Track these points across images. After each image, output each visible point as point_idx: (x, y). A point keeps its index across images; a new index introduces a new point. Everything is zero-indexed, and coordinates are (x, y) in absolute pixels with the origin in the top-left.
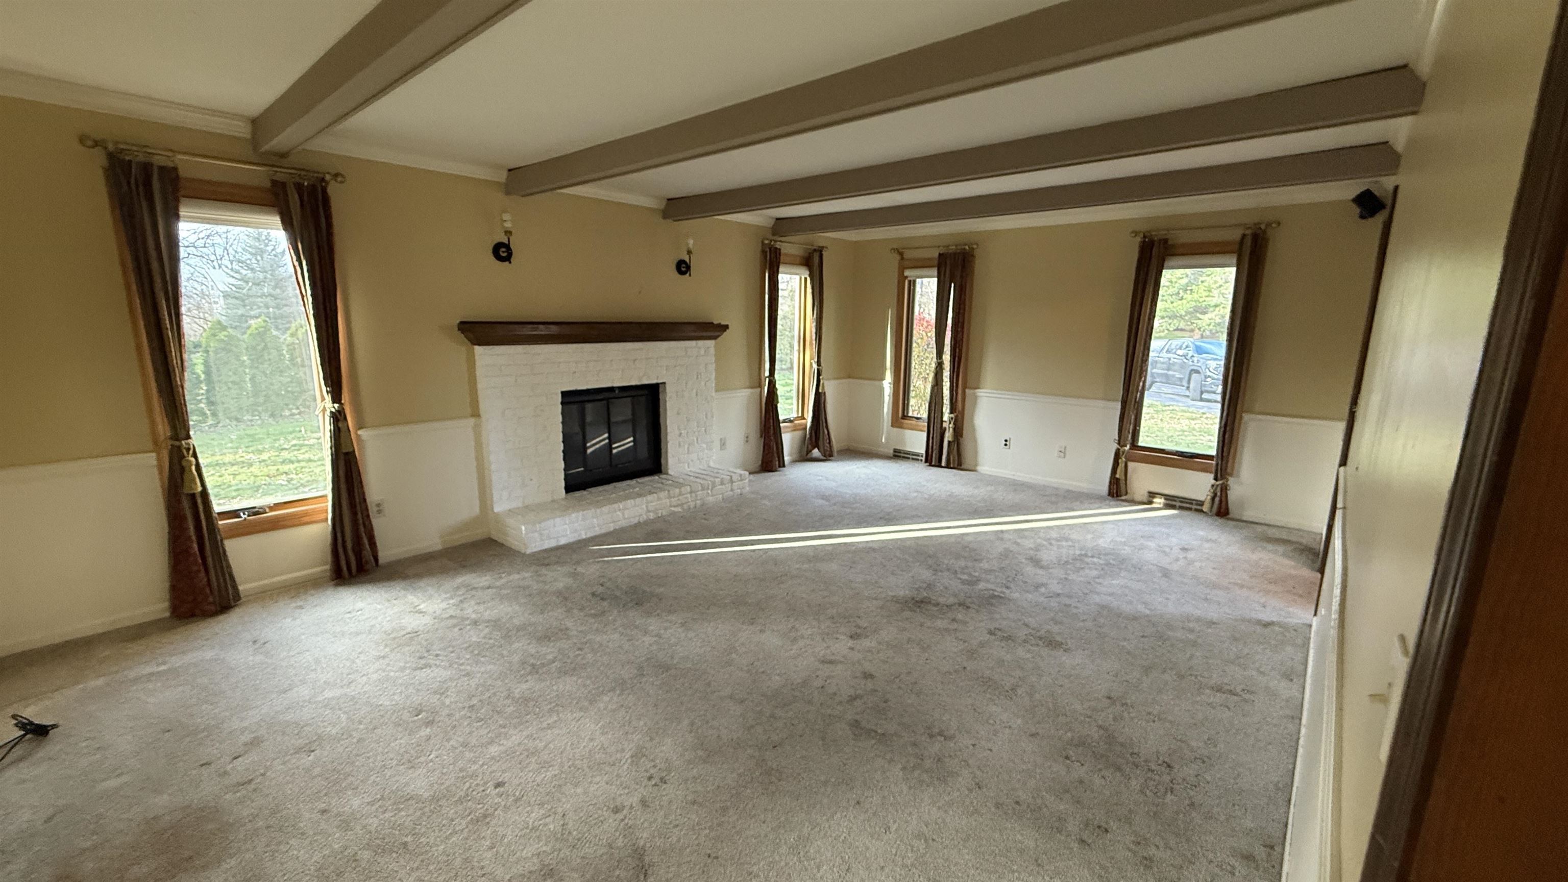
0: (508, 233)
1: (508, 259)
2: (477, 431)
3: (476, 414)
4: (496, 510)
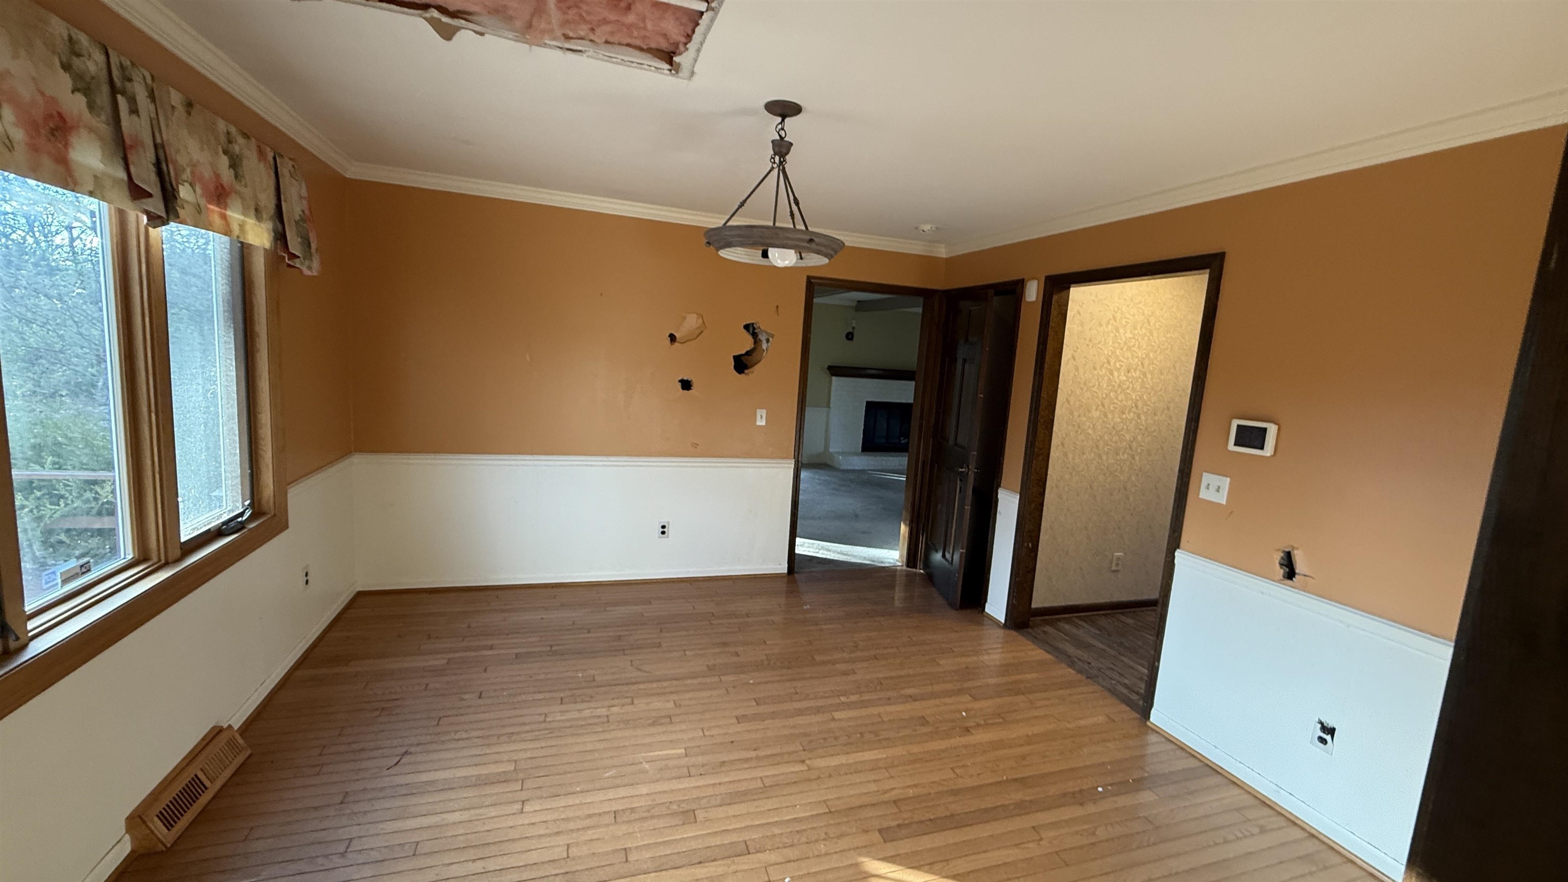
0: (853, 328)
1: (851, 339)
2: (828, 413)
3: (828, 406)
4: (831, 450)
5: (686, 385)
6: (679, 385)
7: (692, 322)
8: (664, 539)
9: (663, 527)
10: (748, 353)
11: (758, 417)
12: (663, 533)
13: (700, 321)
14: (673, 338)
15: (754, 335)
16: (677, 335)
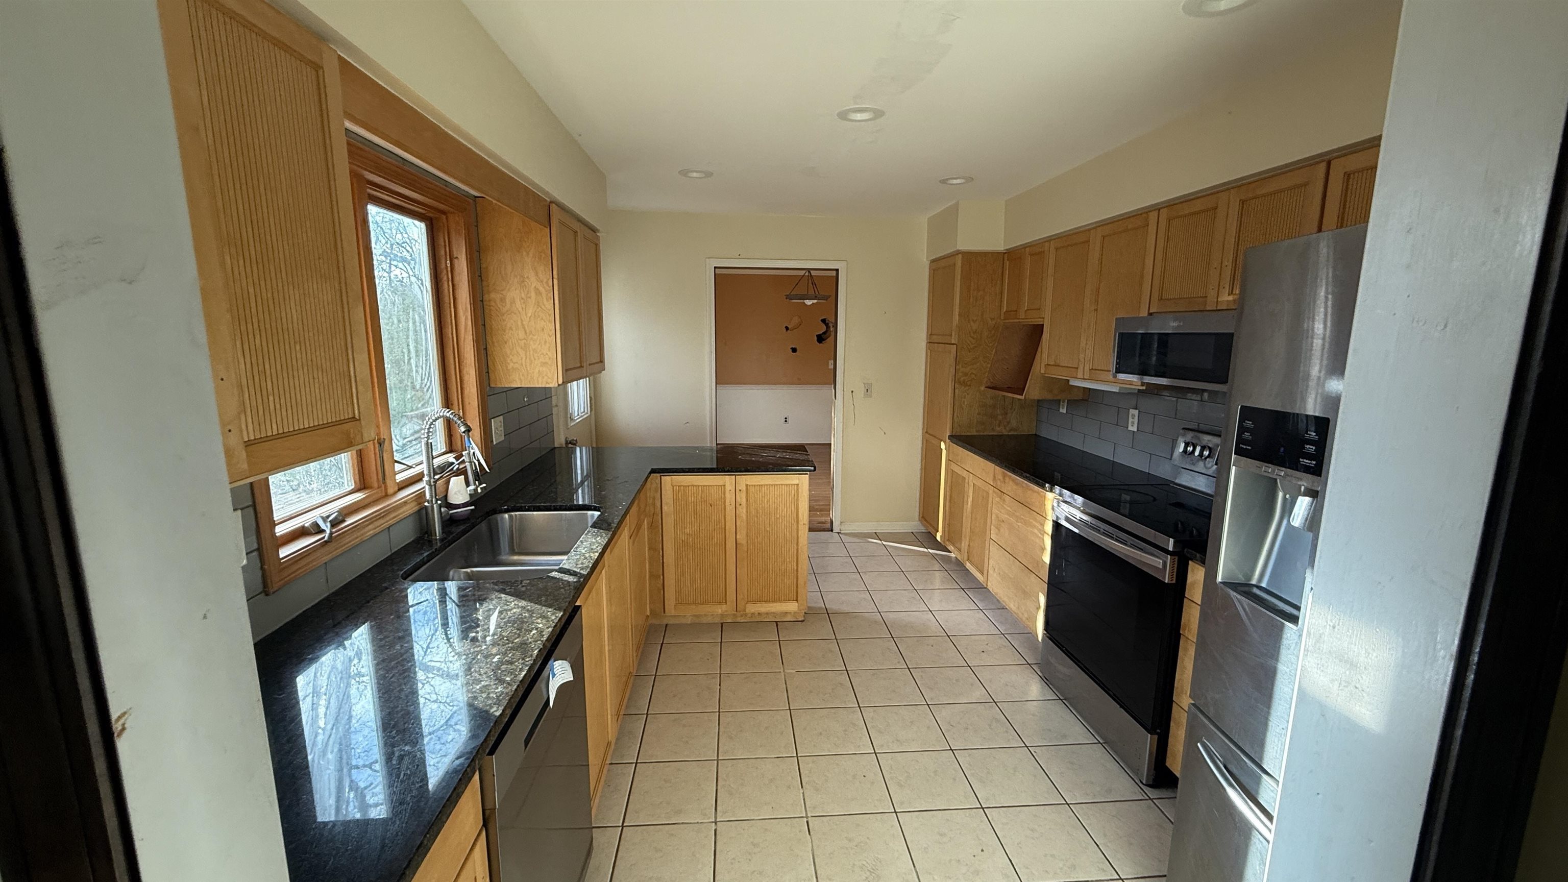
5: (794, 350)
6: (791, 350)
7: (796, 320)
8: (787, 425)
9: (786, 418)
10: (824, 333)
11: (830, 364)
12: (786, 421)
13: (800, 320)
14: (787, 328)
15: (827, 325)
16: (789, 327)
